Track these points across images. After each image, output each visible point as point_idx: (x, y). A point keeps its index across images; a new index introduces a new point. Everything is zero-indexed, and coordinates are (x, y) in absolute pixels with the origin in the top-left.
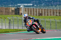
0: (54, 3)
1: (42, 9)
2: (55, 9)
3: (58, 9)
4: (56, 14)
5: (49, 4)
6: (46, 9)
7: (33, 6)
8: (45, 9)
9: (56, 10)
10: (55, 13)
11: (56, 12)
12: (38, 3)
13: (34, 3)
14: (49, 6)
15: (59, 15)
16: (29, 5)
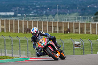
0: (50, 10)
1: (30, 20)
2: (53, 20)
3: (58, 21)
4: (54, 30)
5: (42, 13)
6: (38, 20)
7: (15, 16)
8: (36, 22)
9: (54, 22)
10: (53, 28)
11: (55, 27)
12: (24, 10)
13: (17, 12)
14: (43, 15)
15: (59, 32)
16: (8, 14)
